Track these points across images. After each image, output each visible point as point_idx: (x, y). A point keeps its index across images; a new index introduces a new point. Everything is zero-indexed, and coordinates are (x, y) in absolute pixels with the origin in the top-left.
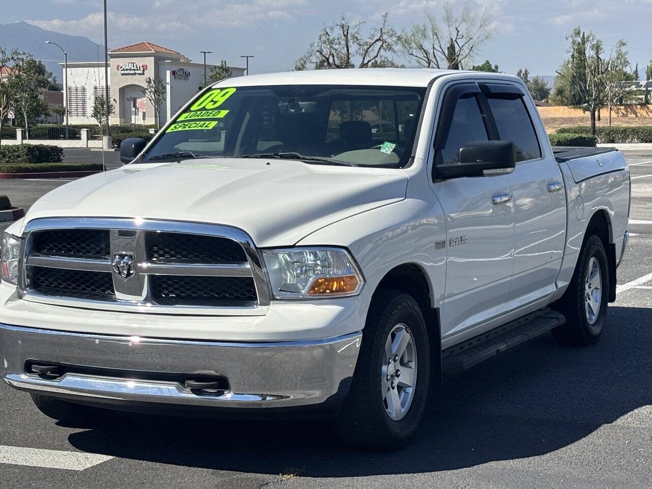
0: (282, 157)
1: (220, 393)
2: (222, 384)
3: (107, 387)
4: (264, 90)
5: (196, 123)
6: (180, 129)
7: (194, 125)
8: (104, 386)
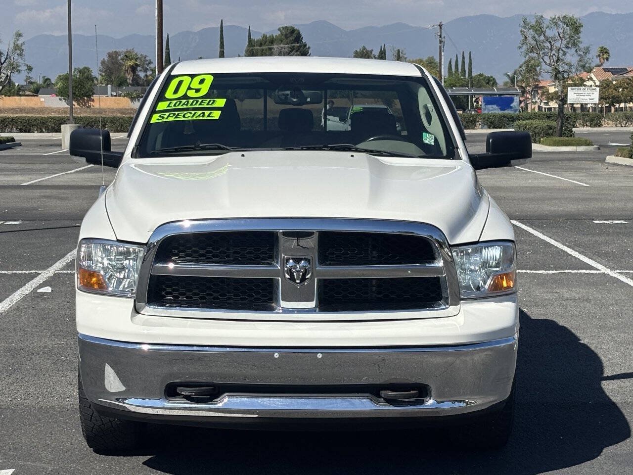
0: (332, 149)
1: (422, 402)
2: (423, 391)
3: (284, 405)
4: (241, 78)
5: (191, 113)
6: (172, 119)
7: (189, 115)
8: (281, 405)
